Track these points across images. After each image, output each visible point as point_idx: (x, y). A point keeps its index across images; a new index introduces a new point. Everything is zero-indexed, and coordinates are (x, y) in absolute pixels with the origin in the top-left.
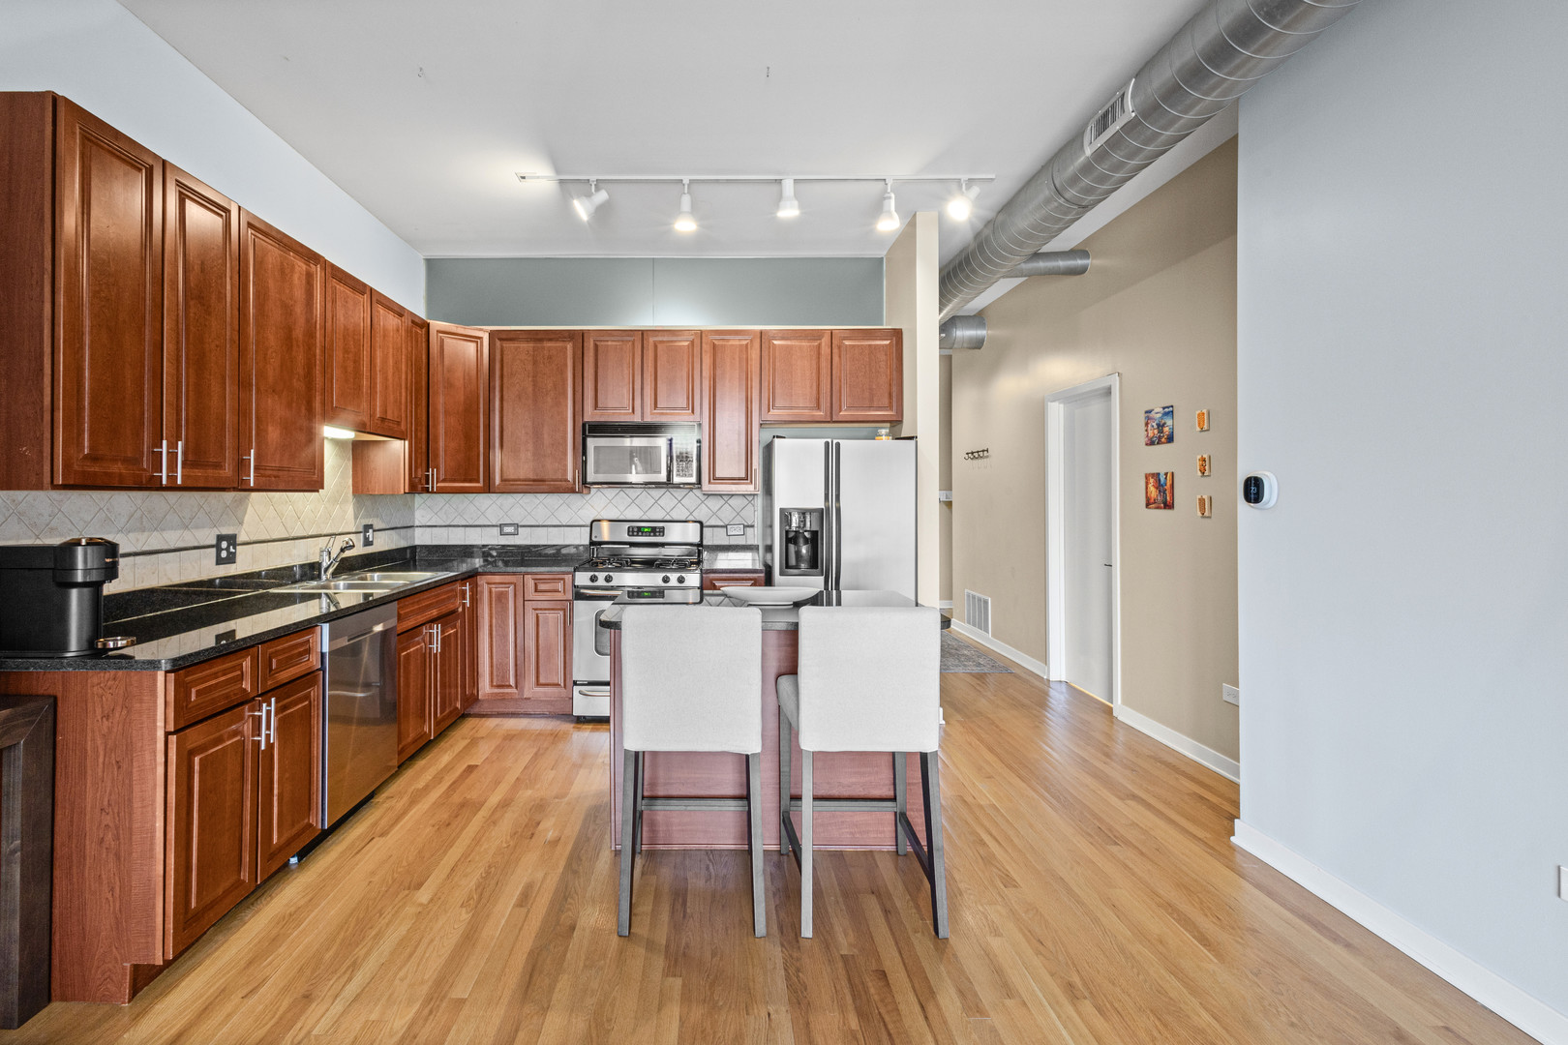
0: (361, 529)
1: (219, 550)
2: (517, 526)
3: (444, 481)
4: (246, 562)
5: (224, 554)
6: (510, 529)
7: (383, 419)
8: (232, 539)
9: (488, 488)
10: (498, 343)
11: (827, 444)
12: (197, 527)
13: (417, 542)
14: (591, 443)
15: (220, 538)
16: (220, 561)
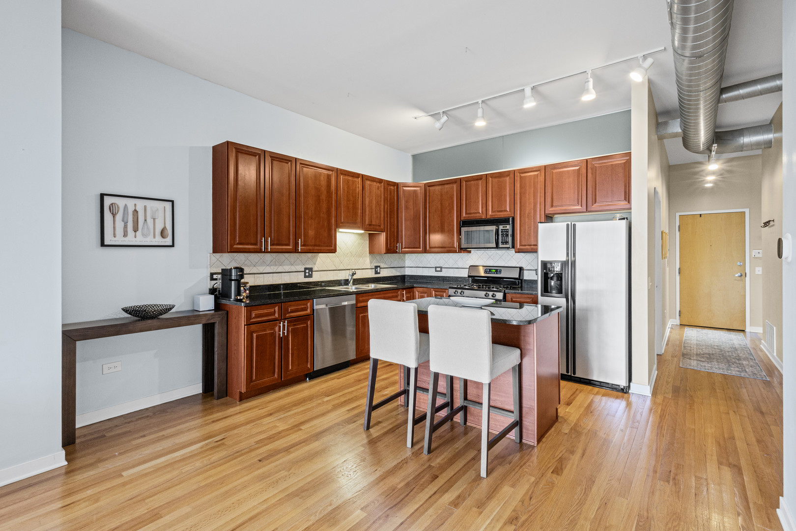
0: (374, 267)
1: (305, 273)
2: (441, 268)
3: (405, 248)
4: (316, 277)
5: (307, 274)
6: (438, 269)
7: (370, 225)
8: (311, 270)
9: (425, 251)
10: (428, 188)
11: (568, 225)
12: (296, 265)
13: (406, 274)
14: (464, 229)
15: (306, 269)
16: (305, 277)
